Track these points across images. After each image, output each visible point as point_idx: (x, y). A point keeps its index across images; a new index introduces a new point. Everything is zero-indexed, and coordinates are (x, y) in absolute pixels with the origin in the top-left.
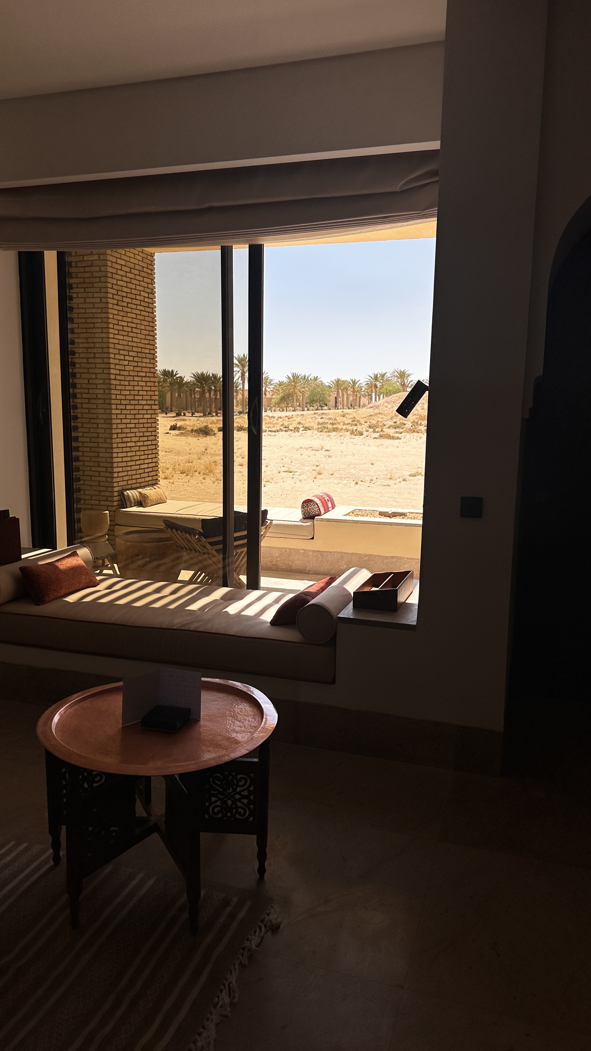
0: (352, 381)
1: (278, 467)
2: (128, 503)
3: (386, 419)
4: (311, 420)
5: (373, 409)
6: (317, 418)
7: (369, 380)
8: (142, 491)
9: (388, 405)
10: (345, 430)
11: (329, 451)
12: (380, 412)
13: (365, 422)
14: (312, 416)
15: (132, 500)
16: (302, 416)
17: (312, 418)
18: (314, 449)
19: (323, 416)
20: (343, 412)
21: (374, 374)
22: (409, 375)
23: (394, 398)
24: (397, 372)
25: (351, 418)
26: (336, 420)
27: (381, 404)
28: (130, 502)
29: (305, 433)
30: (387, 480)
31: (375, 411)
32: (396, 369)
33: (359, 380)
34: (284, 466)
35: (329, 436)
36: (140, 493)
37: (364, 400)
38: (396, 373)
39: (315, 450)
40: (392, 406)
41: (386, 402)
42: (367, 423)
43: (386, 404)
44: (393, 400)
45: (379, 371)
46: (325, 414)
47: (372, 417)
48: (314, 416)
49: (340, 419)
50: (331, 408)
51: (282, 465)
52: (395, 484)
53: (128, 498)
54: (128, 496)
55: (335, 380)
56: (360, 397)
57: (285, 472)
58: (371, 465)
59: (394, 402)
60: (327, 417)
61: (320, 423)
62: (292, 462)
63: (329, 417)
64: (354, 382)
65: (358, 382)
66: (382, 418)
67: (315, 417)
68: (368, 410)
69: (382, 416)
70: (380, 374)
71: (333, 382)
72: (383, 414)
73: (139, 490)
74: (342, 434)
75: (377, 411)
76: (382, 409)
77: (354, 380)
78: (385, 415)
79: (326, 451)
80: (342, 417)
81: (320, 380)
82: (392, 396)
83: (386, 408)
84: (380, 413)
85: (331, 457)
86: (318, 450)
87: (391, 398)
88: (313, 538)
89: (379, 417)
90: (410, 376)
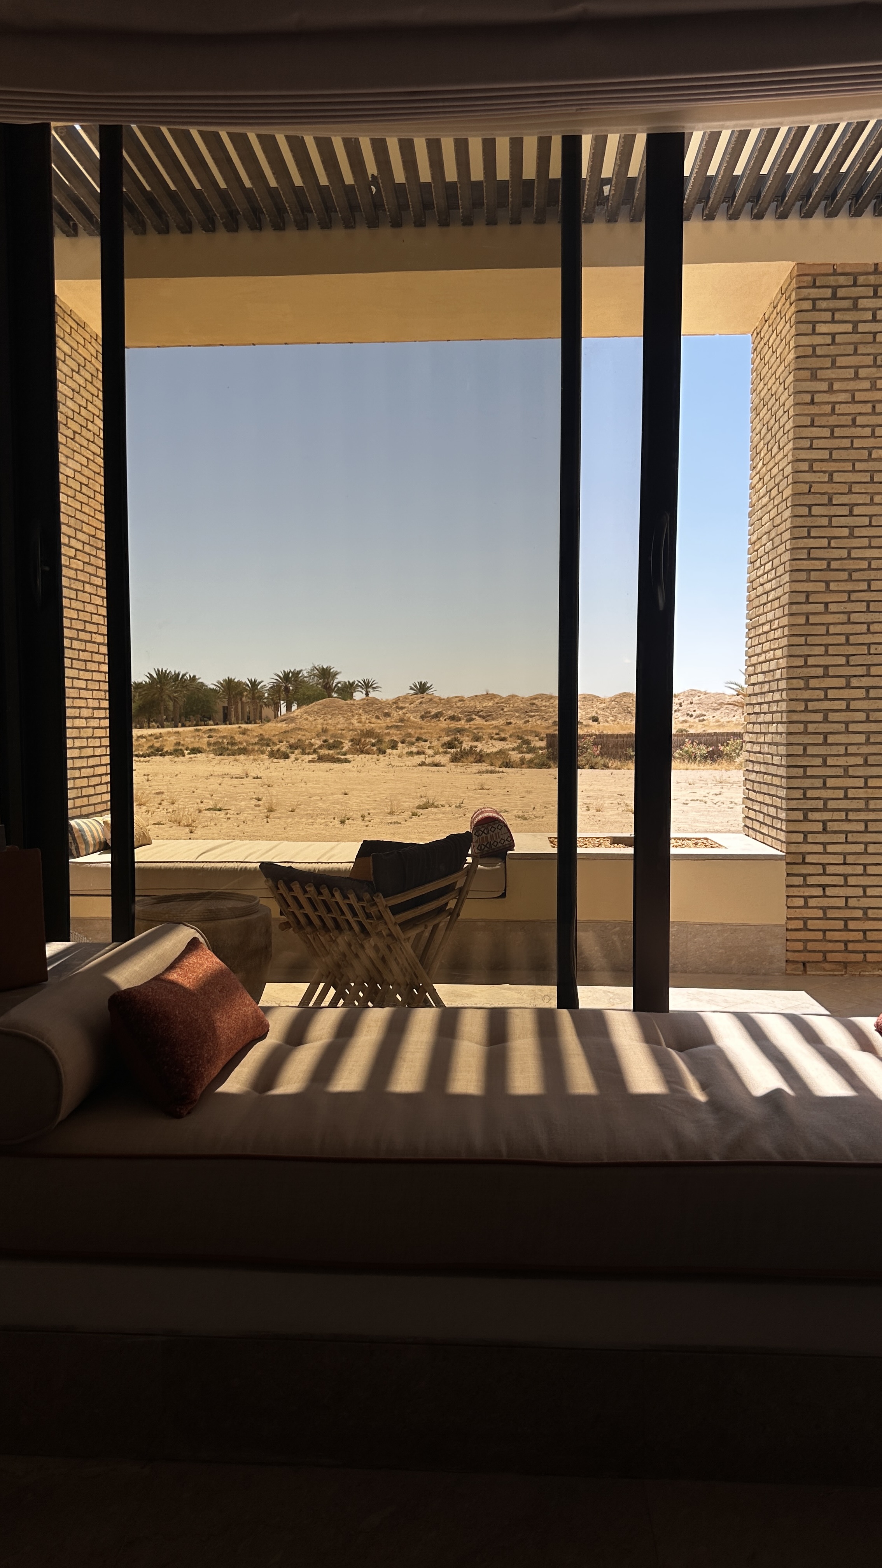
0: (251, 682)
1: (193, 804)
3: (310, 737)
4: (192, 740)
5: (286, 723)
6: (202, 737)
7: (275, 681)
9: (308, 717)
10: (257, 751)
11: (260, 778)
12: (297, 726)
13: (280, 742)
14: (194, 734)
16: (176, 735)
17: (194, 737)
18: (234, 777)
19: (212, 734)
20: (240, 727)
21: (284, 672)
22: (336, 674)
23: (316, 707)
24: (317, 669)
25: (257, 736)
26: (234, 739)
27: (297, 715)
29: (195, 757)
30: (387, 816)
31: (290, 726)
32: (316, 666)
33: (262, 682)
34: (202, 802)
35: (236, 760)
37: (267, 711)
38: (316, 671)
39: (237, 778)
40: (314, 718)
41: (306, 713)
42: (282, 742)
43: (305, 716)
44: (316, 710)
45: (290, 667)
46: (214, 730)
47: (289, 734)
48: (197, 733)
49: (238, 738)
50: (219, 723)
51: (199, 801)
52: (406, 821)
54: (81, 830)
55: (225, 681)
56: (261, 706)
57: (209, 809)
58: (343, 795)
59: (317, 713)
60: (218, 735)
61: (211, 744)
62: (212, 796)
63: (222, 734)
64: (254, 684)
65: (260, 683)
66: (304, 735)
67: (199, 736)
68: (279, 725)
69: (303, 733)
70: (292, 673)
71: (221, 683)
72: (304, 729)
74: (256, 757)
75: (292, 725)
76: (300, 722)
77: (253, 680)
78: (307, 731)
79: (254, 778)
80: (241, 736)
81: (200, 681)
82: (314, 704)
83: (306, 722)
84: (299, 729)
85: (272, 786)
86: (241, 778)
87: (312, 707)
88: (504, 895)
89: (299, 734)
90: (337, 676)
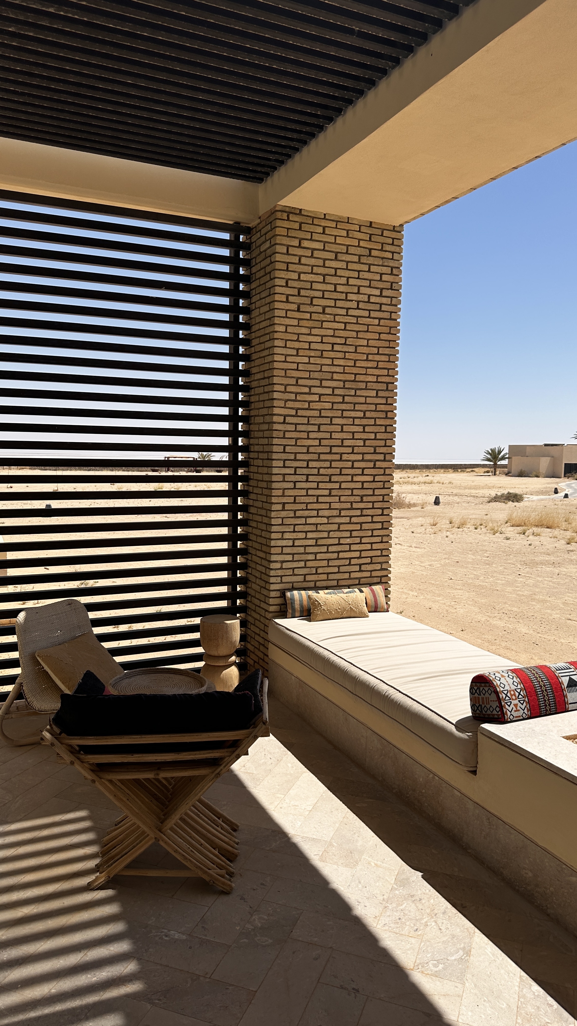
2: (290, 611)
8: (313, 594)
15: (297, 606)
28: (293, 609)
36: (309, 597)
53: (292, 603)
54: (292, 599)
73: (310, 593)
88: (475, 772)
